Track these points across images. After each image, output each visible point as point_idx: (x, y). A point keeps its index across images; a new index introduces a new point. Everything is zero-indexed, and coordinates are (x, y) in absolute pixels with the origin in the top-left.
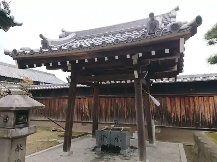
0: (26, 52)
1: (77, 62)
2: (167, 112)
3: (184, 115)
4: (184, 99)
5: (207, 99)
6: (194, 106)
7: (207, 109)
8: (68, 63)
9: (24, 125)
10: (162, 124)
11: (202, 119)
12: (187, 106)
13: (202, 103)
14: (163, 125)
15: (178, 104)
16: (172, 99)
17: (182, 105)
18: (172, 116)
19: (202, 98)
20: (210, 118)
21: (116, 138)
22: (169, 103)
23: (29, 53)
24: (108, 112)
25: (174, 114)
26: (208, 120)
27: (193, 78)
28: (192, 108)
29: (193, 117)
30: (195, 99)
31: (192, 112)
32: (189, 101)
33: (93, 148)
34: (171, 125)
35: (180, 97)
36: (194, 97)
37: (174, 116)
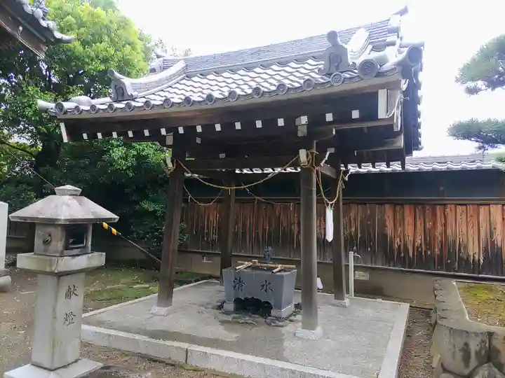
0: (82, 107)
1: (181, 130)
2: (385, 236)
3: (421, 245)
4: (424, 209)
5: (474, 209)
6: (445, 225)
7: (472, 233)
8: (163, 132)
9: (81, 252)
10: (373, 261)
11: (461, 255)
12: (429, 225)
13: (461, 218)
14: (376, 263)
15: (409, 219)
16: (398, 208)
17: (418, 223)
18: (396, 245)
19: (464, 207)
20: (477, 251)
21: (263, 286)
22: (391, 217)
23: (87, 111)
24: (258, 233)
25: (400, 241)
26: (474, 257)
27: (446, 163)
28: (440, 228)
29: (441, 250)
30: (448, 210)
31: (440, 238)
32: (434, 214)
33: (219, 304)
34: (392, 263)
35: (415, 204)
36: (445, 205)
37: (399, 246)
